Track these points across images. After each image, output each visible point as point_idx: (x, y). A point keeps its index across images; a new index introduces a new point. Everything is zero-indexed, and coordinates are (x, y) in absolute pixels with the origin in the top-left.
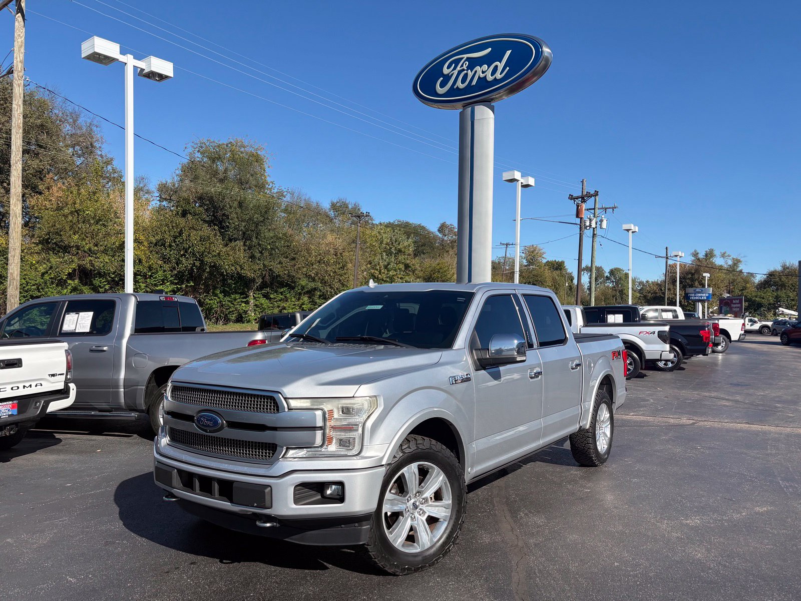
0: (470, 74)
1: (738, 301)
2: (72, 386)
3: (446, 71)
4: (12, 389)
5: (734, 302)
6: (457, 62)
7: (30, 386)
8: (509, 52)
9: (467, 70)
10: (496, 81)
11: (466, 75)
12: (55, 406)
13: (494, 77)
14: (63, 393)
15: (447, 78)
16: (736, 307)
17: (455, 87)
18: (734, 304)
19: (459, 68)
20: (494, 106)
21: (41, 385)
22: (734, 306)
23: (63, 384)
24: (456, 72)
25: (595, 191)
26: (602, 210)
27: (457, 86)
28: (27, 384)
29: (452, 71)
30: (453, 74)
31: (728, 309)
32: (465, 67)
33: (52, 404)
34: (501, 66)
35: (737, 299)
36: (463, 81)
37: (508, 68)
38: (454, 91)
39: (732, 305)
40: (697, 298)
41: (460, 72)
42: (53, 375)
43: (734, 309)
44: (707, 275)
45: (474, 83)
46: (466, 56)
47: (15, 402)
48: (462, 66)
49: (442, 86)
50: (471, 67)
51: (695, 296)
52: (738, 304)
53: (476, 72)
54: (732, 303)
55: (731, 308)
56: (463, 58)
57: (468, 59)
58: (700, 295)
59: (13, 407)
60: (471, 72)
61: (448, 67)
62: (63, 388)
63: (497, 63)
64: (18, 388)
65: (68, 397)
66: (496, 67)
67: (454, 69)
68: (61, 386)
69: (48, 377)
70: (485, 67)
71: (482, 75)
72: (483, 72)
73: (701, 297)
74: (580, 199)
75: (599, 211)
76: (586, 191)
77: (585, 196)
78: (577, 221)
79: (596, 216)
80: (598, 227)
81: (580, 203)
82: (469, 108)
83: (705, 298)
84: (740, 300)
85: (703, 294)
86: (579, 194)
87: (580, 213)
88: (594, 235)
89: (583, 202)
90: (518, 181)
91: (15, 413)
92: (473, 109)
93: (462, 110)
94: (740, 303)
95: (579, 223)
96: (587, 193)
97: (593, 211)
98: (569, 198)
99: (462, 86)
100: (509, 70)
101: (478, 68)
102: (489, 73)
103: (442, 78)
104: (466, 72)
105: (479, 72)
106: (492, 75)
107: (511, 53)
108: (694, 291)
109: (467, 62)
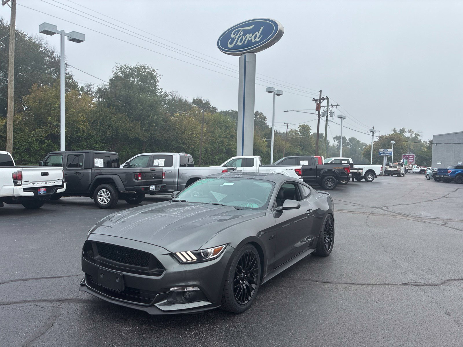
0: (244, 38)
1: (412, 157)
2: (65, 184)
3: (233, 36)
4: (45, 183)
5: (410, 157)
6: (238, 31)
7: (51, 183)
8: (262, 28)
9: (243, 36)
10: (256, 42)
11: (242, 39)
13: (255, 40)
14: (62, 186)
15: (233, 40)
16: (411, 160)
17: (237, 44)
18: (411, 158)
19: (238, 35)
20: (256, 55)
21: (54, 183)
22: (410, 159)
23: (61, 183)
24: (237, 37)
25: (327, 97)
26: (331, 107)
27: (238, 44)
28: (50, 182)
29: (235, 36)
30: (236, 38)
31: (407, 161)
32: (241, 34)
33: (58, 190)
34: (258, 34)
35: (412, 155)
36: (240, 42)
37: (262, 36)
38: (236, 47)
39: (409, 159)
41: (239, 37)
43: (410, 161)
44: (393, 142)
45: (246, 43)
46: (242, 29)
47: (46, 188)
48: (240, 34)
49: (231, 44)
50: (244, 35)
51: (384, 153)
52: (412, 158)
53: (247, 37)
54: (409, 157)
55: (408, 160)
56: (241, 30)
57: (243, 30)
59: (45, 190)
60: (245, 37)
61: (234, 34)
63: (257, 33)
64: (47, 183)
65: (63, 188)
66: (256, 35)
67: (237, 35)
69: (57, 180)
70: (251, 35)
71: (250, 39)
72: (250, 37)
73: (387, 154)
74: (319, 101)
75: (329, 107)
76: (322, 96)
77: (321, 99)
78: (317, 112)
79: (328, 110)
80: (329, 116)
81: (318, 103)
82: (244, 56)
83: (389, 154)
84: (413, 156)
85: (388, 152)
86: (318, 98)
87: (318, 108)
88: (327, 120)
89: (320, 102)
90: (274, 92)
91: (46, 193)
92: (245, 56)
93: (240, 56)
94: (413, 157)
95: (318, 113)
96: (322, 97)
97: (326, 107)
98: (313, 100)
99: (240, 44)
100: (262, 37)
101: (248, 35)
102: (253, 38)
103: (231, 40)
104: (242, 37)
105: (248, 37)
106: (254, 39)
107: (263, 28)
108: (383, 150)
109: (243, 32)
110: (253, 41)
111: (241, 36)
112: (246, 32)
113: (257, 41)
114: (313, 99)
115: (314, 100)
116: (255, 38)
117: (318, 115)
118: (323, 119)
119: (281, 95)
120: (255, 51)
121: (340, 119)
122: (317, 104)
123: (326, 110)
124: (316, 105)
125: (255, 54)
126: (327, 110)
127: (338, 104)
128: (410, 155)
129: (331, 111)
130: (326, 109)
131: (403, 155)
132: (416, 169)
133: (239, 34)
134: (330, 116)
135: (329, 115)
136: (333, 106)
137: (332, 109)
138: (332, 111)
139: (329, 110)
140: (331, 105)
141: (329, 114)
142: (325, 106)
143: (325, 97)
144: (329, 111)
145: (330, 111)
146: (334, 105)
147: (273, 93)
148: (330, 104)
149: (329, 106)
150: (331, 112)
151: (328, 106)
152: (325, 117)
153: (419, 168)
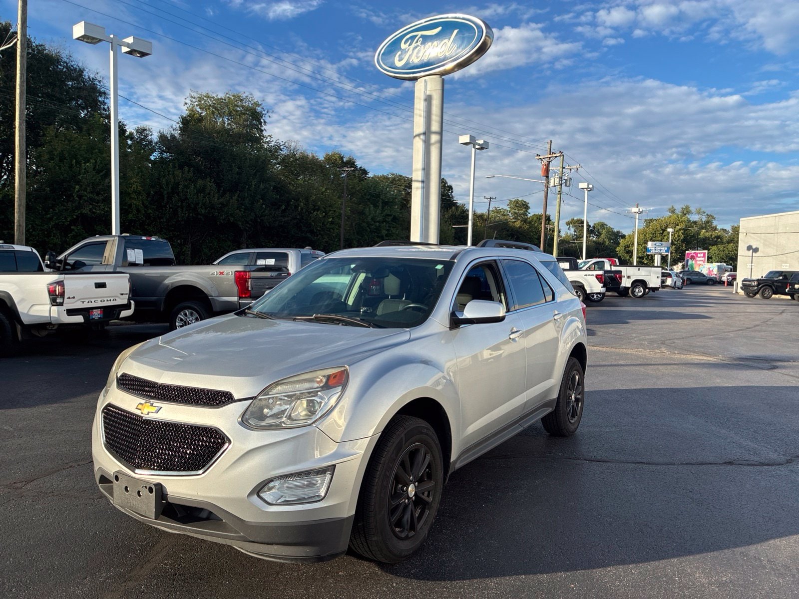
0: (423, 50)
1: (702, 255)
2: (132, 302)
3: (403, 46)
4: (101, 301)
5: (699, 255)
6: (412, 38)
7: (110, 300)
8: (456, 32)
9: (421, 46)
11: (420, 50)
12: (124, 314)
13: (444, 52)
14: (127, 307)
15: (404, 52)
16: (700, 261)
17: (411, 61)
18: (700, 257)
19: (414, 44)
21: (116, 300)
22: (699, 259)
23: (127, 300)
24: (411, 47)
25: (560, 152)
26: (567, 169)
27: (413, 61)
28: (109, 299)
29: (408, 46)
30: (409, 49)
31: (693, 262)
32: (419, 43)
33: (122, 312)
34: (449, 43)
35: (702, 253)
36: (418, 56)
38: (409, 64)
39: (697, 259)
40: (656, 251)
41: (415, 48)
42: (122, 294)
43: (698, 262)
44: (670, 230)
45: (426, 59)
46: (420, 33)
47: (102, 310)
48: (417, 42)
49: (400, 60)
50: (424, 44)
52: (702, 257)
53: (429, 48)
54: (697, 256)
55: (696, 261)
56: (417, 36)
57: (422, 36)
58: (659, 248)
59: (101, 313)
60: (425, 48)
61: (405, 43)
62: (126, 303)
63: (446, 41)
64: (104, 301)
65: (130, 309)
66: (445, 45)
67: (411, 45)
68: (125, 302)
69: (120, 296)
73: (661, 250)
74: (548, 159)
75: (564, 170)
76: (553, 151)
77: (551, 157)
80: (563, 186)
81: (546, 162)
82: (423, 80)
83: (664, 252)
85: (662, 247)
86: (546, 154)
88: (560, 192)
89: (549, 162)
91: (102, 317)
92: (426, 81)
95: (545, 181)
99: (416, 61)
100: (456, 47)
101: (430, 45)
102: (439, 49)
103: (400, 53)
104: (420, 48)
105: (431, 48)
108: (654, 244)
109: (421, 39)
111: (418, 46)
112: (427, 40)
113: (447, 54)
114: (537, 155)
116: (442, 50)
119: (486, 148)
120: (443, 73)
124: (542, 166)
125: (443, 77)
131: (687, 252)
134: (566, 186)
140: (568, 166)
141: (564, 181)
144: (564, 177)
146: (571, 166)
150: (567, 179)
151: (562, 168)
152: (557, 187)
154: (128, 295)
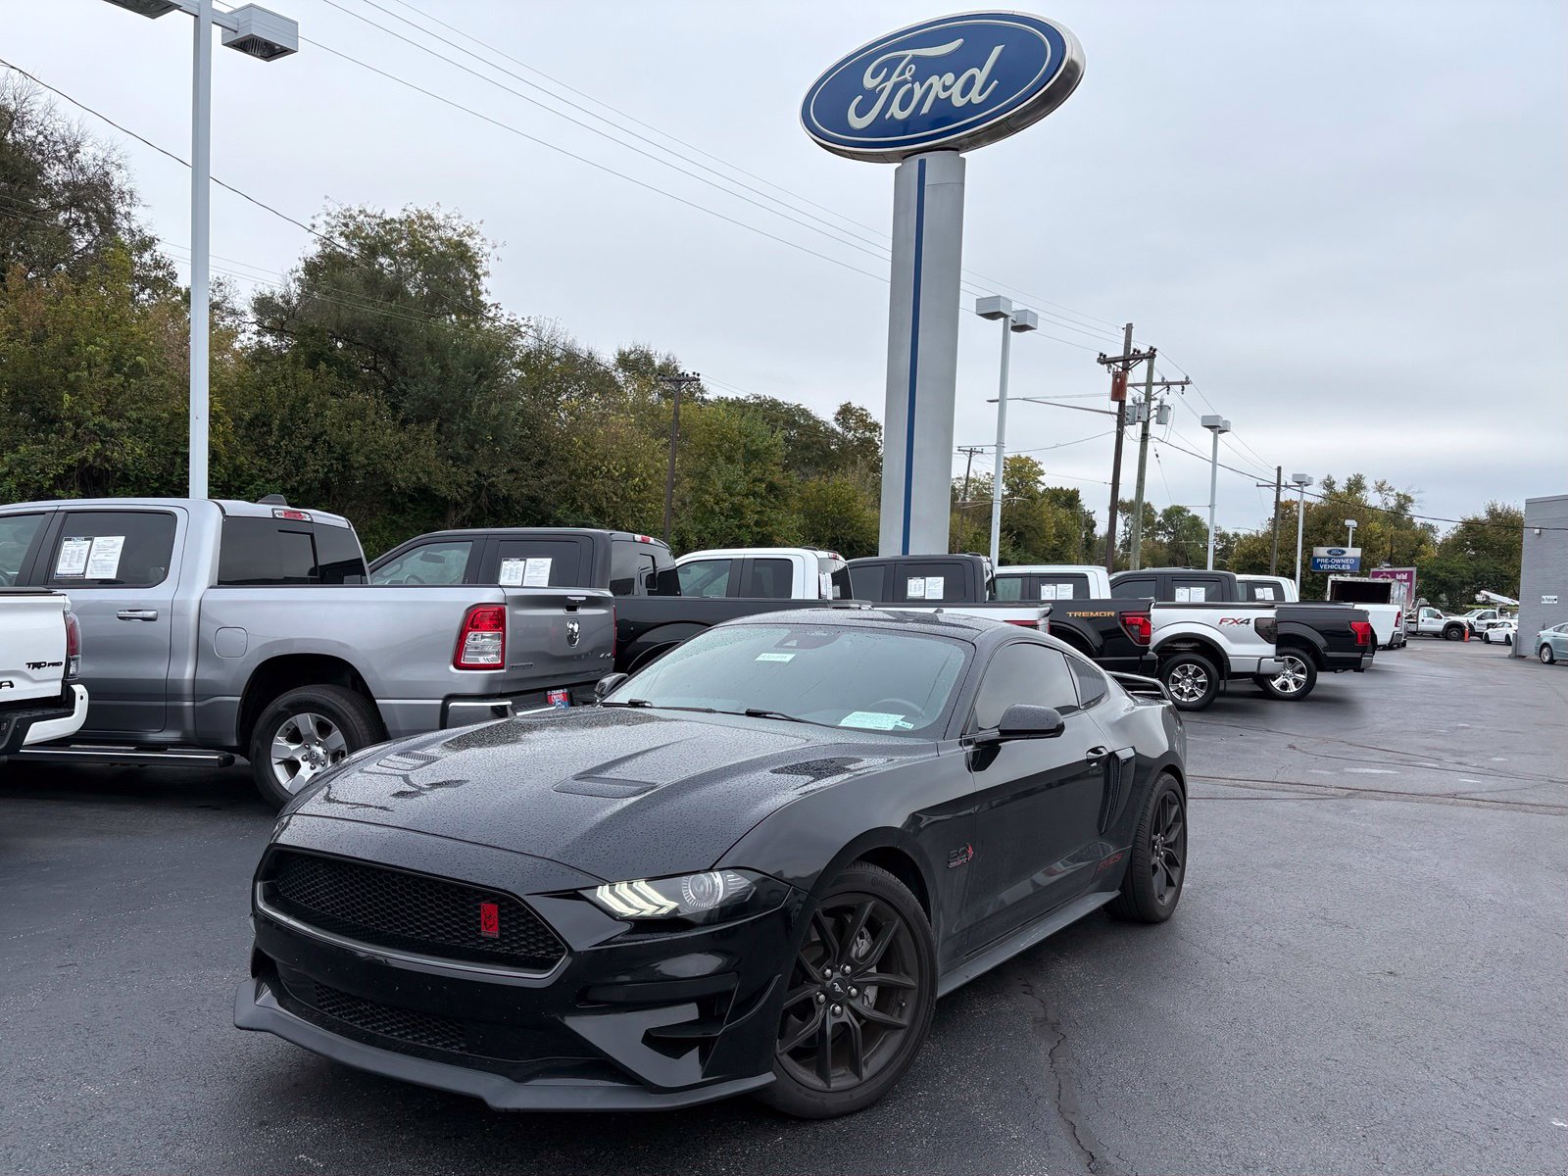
0: (919, 92)
1: (1405, 577)
2: (79, 689)
3: (869, 82)
5: (1398, 577)
6: (892, 64)
8: (997, 50)
9: (913, 83)
10: (970, 108)
11: (910, 93)
12: (41, 731)
13: (968, 97)
14: (61, 704)
15: (871, 97)
17: (887, 116)
19: (894, 79)
20: (964, 160)
21: (12, 685)
23: (59, 684)
24: (889, 85)
25: (1151, 348)
26: (1161, 387)
27: (892, 115)
29: (882, 82)
30: (884, 88)
32: (907, 76)
33: (34, 726)
34: (981, 76)
35: (1404, 573)
36: (903, 107)
37: (996, 82)
38: (883, 127)
40: (1332, 567)
41: (897, 86)
42: (37, 665)
44: (1351, 523)
45: (925, 109)
46: (910, 53)
48: (902, 73)
49: (860, 113)
50: (920, 77)
51: (1330, 564)
52: (1405, 581)
53: (931, 85)
56: (904, 57)
57: (915, 60)
58: (1338, 561)
60: (921, 86)
61: (874, 76)
62: (60, 693)
63: (974, 71)
65: (71, 714)
66: (972, 80)
67: (887, 78)
68: (54, 689)
69: (26, 670)
70: (949, 78)
71: (943, 95)
72: (946, 88)
73: (1341, 564)
74: (1120, 364)
75: (1155, 389)
76: (1133, 346)
77: (1130, 358)
78: (1115, 406)
79: (1149, 397)
80: (1153, 422)
81: (1120, 370)
82: (915, 161)
83: (1348, 567)
84: (1410, 574)
85: (1344, 558)
86: (1120, 353)
87: (1118, 392)
88: (1145, 436)
89: (1126, 369)
90: (1006, 316)
92: (922, 163)
93: (900, 164)
94: (1409, 579)
95: (1117, 411)
96: (1135, 350)
97: (1143, 389)
98: (1099, 361)
99: (901, 115)
100: (997, 85)
101: (934, 79)
102: (956, 90)
103: (860, 97)
104: (910, 85)
105: (937, 88)
106: (963, 95)
107: (1003, 50)
108: (1329, 552)
109: (913, 66)
110: (958, 102)
111: (905, 82)
112: (926, 69)
113: (974, 101)
114: (1101, 354)
115: (1103, 360)
116: (965, 92)
117: (1119, 416)
118: (1133, 432)
119: (1031, 328)
120: (961, 146)
121: (1210, 434)
122: (1116, 375)
123: (1143, 401)
124: (1110, 378)
125: (961, 155)
126: (1146, 400)
127: (1187, 378)
128: (1399, 573)
129: (1162, 402)
130: (1143, 397)
132: (1430, 622)
133: (899, 76)
134: (1159, 422)
135: (1155, 419)
136: (1168, 385)
137: (1166, 397)
138: (1165, 403)
139: (1156, 399)
140: (1163, 379)
141: (1154, 413)
142: (1139, 385)
143: (1145, 350)
144: (1154, 404)
145: (1158, 403)
146: (1169, 381)
147: (1002, 319)
148: (1156, 378)
149: (1155, 384)
150: (1161, 407)
151: (1149, 384)
152: (1139, 425)
153: (1441, 618)
154: (62, 668)
